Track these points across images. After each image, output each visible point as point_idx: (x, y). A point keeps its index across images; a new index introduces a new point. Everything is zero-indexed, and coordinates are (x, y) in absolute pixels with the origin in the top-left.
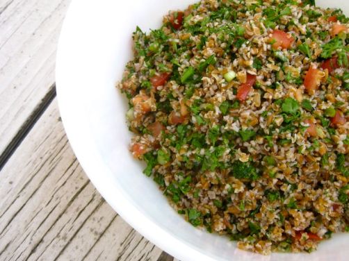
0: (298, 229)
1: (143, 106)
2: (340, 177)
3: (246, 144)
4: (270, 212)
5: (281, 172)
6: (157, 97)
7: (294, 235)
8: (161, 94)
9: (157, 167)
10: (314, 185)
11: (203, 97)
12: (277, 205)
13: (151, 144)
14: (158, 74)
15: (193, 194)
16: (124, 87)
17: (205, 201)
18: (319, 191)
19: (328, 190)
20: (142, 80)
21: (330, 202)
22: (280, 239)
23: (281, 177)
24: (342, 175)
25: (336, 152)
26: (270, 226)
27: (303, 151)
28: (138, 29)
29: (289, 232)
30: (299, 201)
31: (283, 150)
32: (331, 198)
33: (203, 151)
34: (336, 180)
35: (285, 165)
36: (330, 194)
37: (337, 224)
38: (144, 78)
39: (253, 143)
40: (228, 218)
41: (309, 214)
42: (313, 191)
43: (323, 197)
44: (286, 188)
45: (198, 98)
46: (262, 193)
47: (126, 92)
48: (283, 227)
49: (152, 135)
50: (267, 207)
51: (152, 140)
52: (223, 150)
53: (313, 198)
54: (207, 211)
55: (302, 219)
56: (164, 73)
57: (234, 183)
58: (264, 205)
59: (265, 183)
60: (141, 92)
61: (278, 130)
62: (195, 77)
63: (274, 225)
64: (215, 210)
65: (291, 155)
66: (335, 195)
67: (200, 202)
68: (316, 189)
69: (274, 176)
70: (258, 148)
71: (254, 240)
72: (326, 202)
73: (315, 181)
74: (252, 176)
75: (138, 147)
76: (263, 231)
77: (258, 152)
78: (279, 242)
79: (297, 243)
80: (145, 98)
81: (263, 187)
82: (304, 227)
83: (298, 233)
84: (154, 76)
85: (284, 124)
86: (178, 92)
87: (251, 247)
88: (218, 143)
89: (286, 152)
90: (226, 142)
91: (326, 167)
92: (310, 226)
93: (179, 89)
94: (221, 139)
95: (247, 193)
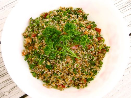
0: (59, 84)
1: (27, 42)
2: (73, 74)
3: (50, 60)
4: (53, 79)
5: (58, 69)
6: (32, 40)
7: (58, 85)
8: (33, 39)
9: (28, 59)
10: (67, 74)
11: (42, 45)
12: (56, 77)
13: (28, 52)
14: (33, 34)
15: (36, 68)
16: (24, 35)
17: (38, 71)
18: (67, 76)
19: (70, 76)
20: (29, 34)
21: (69, 80)
22: (55, 85)
23: (58, 71)
24: (74, 73)
25: (74, 68)
26: (53, 82)
27: (64, 66)
28: (31, 18)
29: (57, 84)
30: (62, 77)
31: (59, 64)
32: (70, 79)
33: (39, 59)
34: (72, 75)
35: (59, 68)
36: (70, 78)
37: (71, 85)
38: (30, 34)
39: (52, 61)
40: (43, 77)
41: (63, 81)
42: (66, 76)
43: (68, 78)
44: (59, 74)
45: (40, 45)
46: (53, 73)
47: (24, 36)
48: (56, 83)
49: (29, 50)
50: (53, 77)
51: (28, 51)
52: (43, 61)
53: (66, 77)
54: (38, 74)
55: (61, 82)
56: (35, 34)
57: (45, 69)
58: (52, 76)
59: (54, 71)
60: (28, 37)
61: (58, 59)
62: (41, 39)
63: (54, 82)
64: (40, 74)
65: (61, 66)
66: (71, 78)
67: (37, 71)
68: (67, 75)
69: (56, 70)
70: (53, 62)
71: (48, 84)
72: (68, 79)
73: (68, 73)
74: (50, 68)
75: (24, 53)
76: (51, 83)
77: (53, 63)
78: (54, 86)
79: (58, 88)
80: (29, 39)
81: (53, 71)
82: (61, 84)
83: (59, 85)
84: (32, 34)
85: (60, 58)
86: (37, 41)
87: (46, 86)
88: (43, 59)
89: (60, 65)
90: (45, 59)
91: (70, 71)
92: (63, 84)
93: (37, 40)
94: (44, 58)
95: (48, 73)
